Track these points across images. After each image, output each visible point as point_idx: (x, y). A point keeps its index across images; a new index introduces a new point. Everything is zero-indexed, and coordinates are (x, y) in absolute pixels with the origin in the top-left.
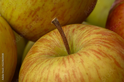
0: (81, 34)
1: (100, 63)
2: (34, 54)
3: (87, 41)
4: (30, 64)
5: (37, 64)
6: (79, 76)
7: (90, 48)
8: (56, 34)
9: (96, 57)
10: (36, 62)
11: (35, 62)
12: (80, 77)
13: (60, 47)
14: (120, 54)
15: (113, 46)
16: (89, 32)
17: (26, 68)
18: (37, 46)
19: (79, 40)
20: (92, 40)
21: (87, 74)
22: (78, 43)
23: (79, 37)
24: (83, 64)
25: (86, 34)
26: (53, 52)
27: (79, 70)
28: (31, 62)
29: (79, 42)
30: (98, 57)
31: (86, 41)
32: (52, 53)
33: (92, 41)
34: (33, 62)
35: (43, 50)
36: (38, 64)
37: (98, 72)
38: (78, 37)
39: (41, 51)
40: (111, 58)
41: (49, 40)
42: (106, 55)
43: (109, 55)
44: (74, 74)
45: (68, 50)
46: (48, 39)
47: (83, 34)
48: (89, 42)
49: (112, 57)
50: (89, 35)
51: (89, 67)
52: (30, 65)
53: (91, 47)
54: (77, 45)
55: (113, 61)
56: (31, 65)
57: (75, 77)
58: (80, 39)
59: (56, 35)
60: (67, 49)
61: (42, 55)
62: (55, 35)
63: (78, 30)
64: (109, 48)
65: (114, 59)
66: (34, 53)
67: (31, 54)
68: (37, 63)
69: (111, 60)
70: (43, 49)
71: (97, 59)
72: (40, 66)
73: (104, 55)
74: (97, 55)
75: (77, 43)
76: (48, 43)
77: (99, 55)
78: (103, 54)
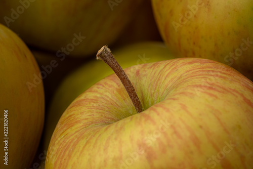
0: (155, 73)
1: (219, 104)
2: (73, 128)
3: (176, 79)
4: (72, 144)
5: (87, 139)
6: (186, 134)
7: (189, 84)
8: (103, 86)
9: (207, 96)
10: (83, 138)
11: (79, 139)
12: (188, 134)
13: (119, 106)
14: (248, 88)
15: (229, 75)
16: (171, 66)
17: (63, 156)
18: (74, 114)
19: (157, 84)
20: (185, 74)
21: (201, 127)
22: (156, 90)
23: (154, 79)
24: (187, 112)
25: (167, 70)
26: (110, 116)
27: (183, 122)
28: (72, 141)
29: (158, 87)
30: (211, 95)
31: (172, 79)
32: (108, 118)
33: (186, 75)
34: (76, 139)
35: (88, 117)
36: (91, 138)
37: (219, 119)
38: (151, 80)
39: (86, 119)
40: (235, 93)
41: (94, 98)
42: (225, 89)
43: (231, 89)
44: (175, 132)
45: (138, 108)
46: (92, 98)
47: (160, 71)
48: (179, 78)
49: (237, 92)
50: (173, 69)
51: (200, 115)
52: (71, 147)
53: (191, 82)
54: (155, 95)
55: (240, 98)
56: (75, 145)
57: (179, 137)
58: (157, 82)
59: (104, 88)
60: (136, 106)
61: (90, 124)
62: (102, 88)
63: (146, 70)
64: (224, 78)
65: (242, 95)
66: (72, 126)
67: (66, 130)
68: (86, 139)
69: (237, 97)
70: (89, 114)
71: (211, 99)
72: (97, 140)
73: (222, 90)
74: (208, 91)
75: (153, 92)
76: (94, 104)
77: (212, 92)
78: (218, 88)
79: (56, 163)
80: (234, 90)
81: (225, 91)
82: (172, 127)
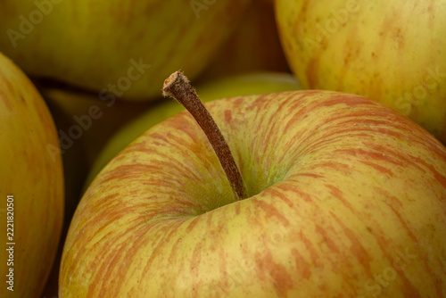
0: (262, 120)
1: (395, 187)
2: (121, 221)
3: (306, 134)
4: (124, 254)
5: (155, 247)
6: (344, 243)
7: (339, 148)
8: (166, 140)
9: (374, 172)
10: (145, 243)
11: (139, 241)
12: (348, 243)
13: (198, 179)
14: (437, 153)
15: (404, 129)
16: (293, 108)
17: (108, 276)
18: (117, 194)
19: (268, 141)
20: (324, 126)
21: (370, 230)
22: (267, 152)
23: (261, 130)
24: (344, 201)
25: (286, 116)
26: (186, 199)
27: (338, 221)
28: (123, 248)
29: (270, 145)
30: (382, 170)
31: (298, 135)
32: (183, 203)
33: (327, 129)
34: (131, 244)
35: (147, 201)
36: (161, 245)
37: (399, 216)
38: (256, 132)
39: (144, 205)
40: (420, 165)
41: (153, 164)
42: (403, 158)
43: (412, 157)
44: (326, 240)
45: (237, 184)
46: (148, 163)
47: (271, 120)
48: (313, 133)
49: (423, 162)
50: (298, 114)
51: (366, 207)
52: (122, 258)
53: (340, 143)
54: (265, 161)
55: (430, 175)
56: (130, 256)
57: (333, 248)
58: (269, 138)
59: (168, 145)
60: (232, 181)
61: (152, 216)
62: (163, 145)
63: (243, 111)
64: (398, 135)
65: (432, 168)
66: (118, 218)
67: (106, 225)
68: (153, 244)
69: (425, 172)
70: (148, 195)
71: (382, 177)
72: (174, 248)
73: (397, 159)
74: (375, 162)
75: (260, 154)
76: (154, 175)
77: (381, 163)
78: (391, 156)
79: (92, 287)
80: (418, 160)
81: (404, 161)
82: (319, 229)
